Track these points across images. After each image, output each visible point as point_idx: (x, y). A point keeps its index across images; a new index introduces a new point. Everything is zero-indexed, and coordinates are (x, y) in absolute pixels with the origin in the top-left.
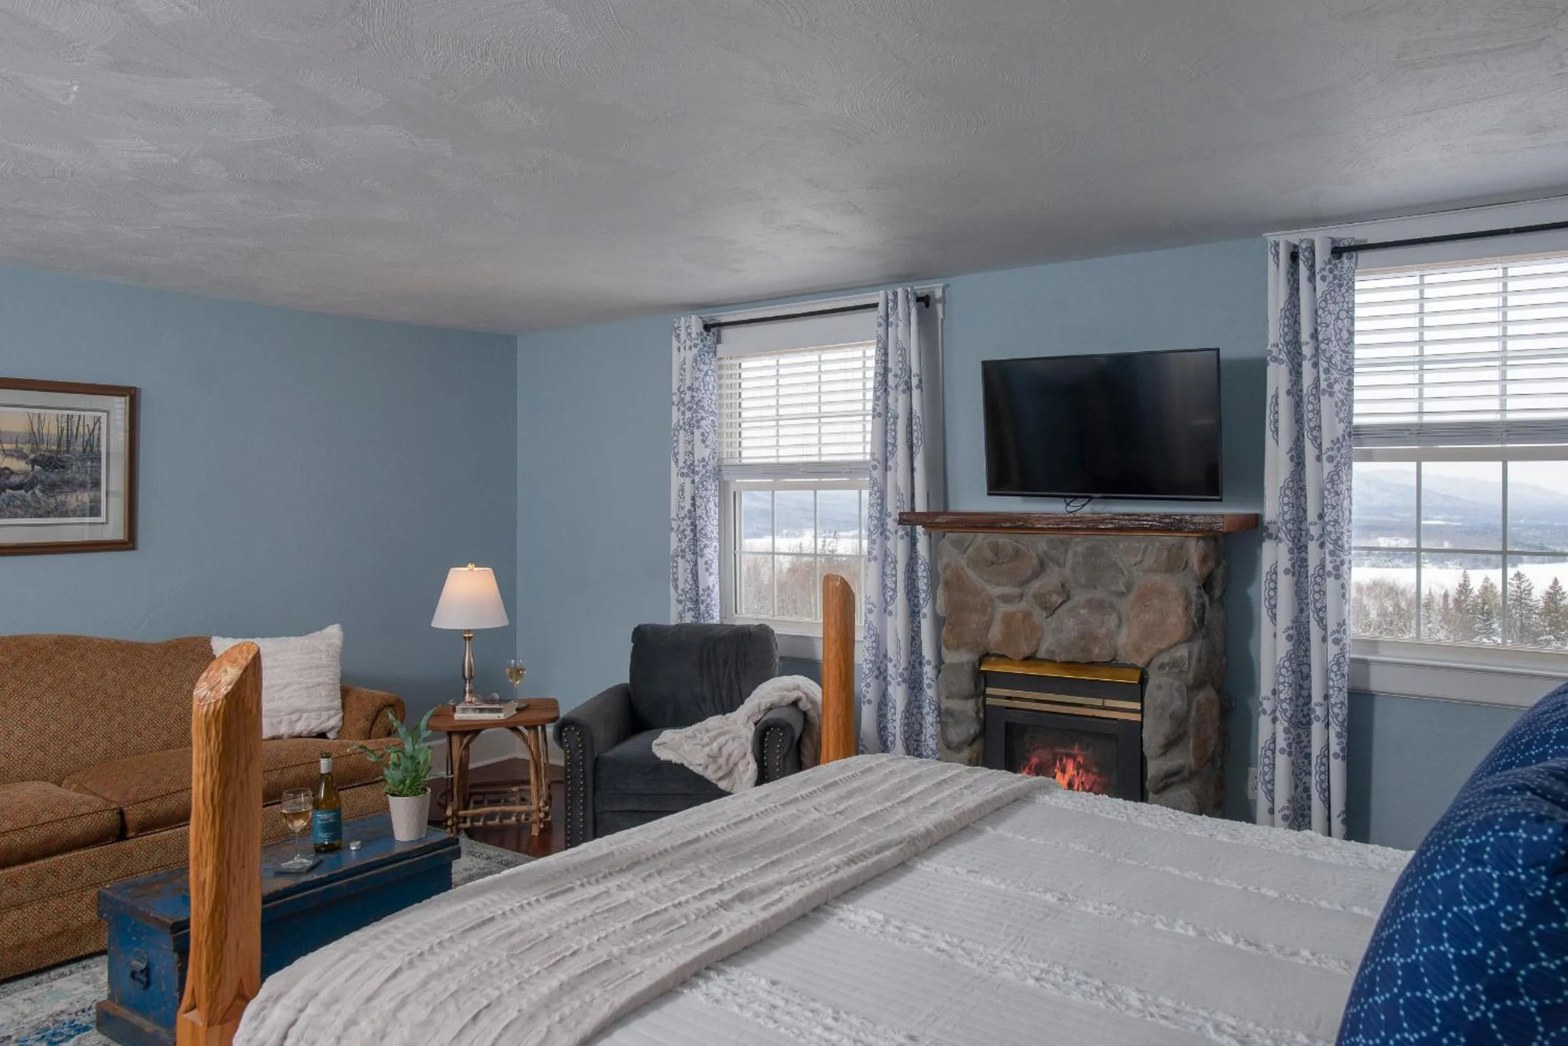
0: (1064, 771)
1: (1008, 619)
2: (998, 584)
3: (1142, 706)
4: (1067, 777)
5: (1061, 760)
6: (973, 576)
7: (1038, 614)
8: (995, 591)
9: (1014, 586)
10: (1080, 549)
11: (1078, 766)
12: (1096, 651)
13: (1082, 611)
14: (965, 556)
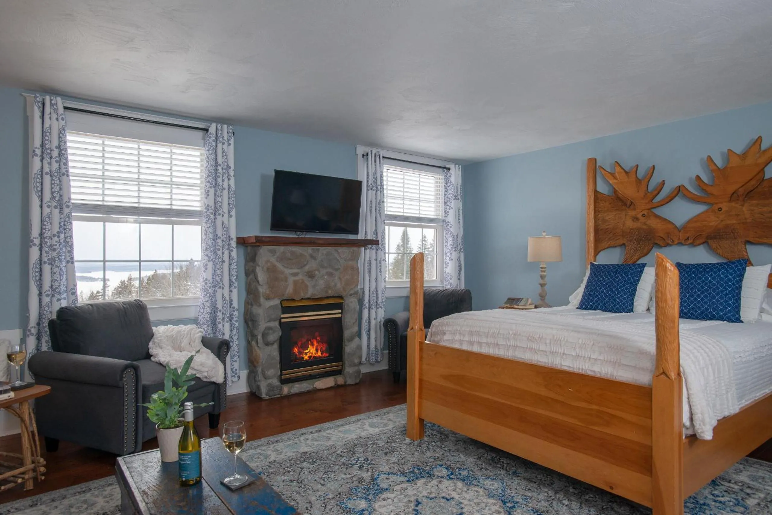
0: (313, 345)
1: (295, 283)
2: (291, 268)
3: (342, 311)
4: (315, 347)
5: (310, 341)
6: (279, 266)
7: (306, 280)
8: (287, 271)
9: (298, 269)
10: (325, 252)
11: (318, 342)
12: (330, 292)
13: (326, 277)
14: (276, 256)
